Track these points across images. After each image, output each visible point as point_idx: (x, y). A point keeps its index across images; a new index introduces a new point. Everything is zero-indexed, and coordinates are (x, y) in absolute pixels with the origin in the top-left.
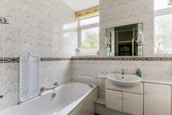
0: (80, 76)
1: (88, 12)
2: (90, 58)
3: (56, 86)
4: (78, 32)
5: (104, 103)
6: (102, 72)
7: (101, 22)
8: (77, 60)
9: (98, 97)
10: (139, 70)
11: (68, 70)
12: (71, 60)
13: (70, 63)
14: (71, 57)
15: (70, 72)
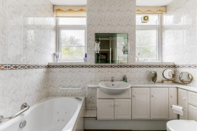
0: (61, 89)
1: (70, 9)
2: (75, 65)
3: (27, 108)
4: (56, 32)
5: (94, 115)
6: (90, 81)
7: (89, 25)
8: (56, 68)
9: (86, 110)
10: (125, 76)
11: (43, 82)
12: (47, 68)
13: (46, 72)
14: (47, 64)
15: (46, 85)
